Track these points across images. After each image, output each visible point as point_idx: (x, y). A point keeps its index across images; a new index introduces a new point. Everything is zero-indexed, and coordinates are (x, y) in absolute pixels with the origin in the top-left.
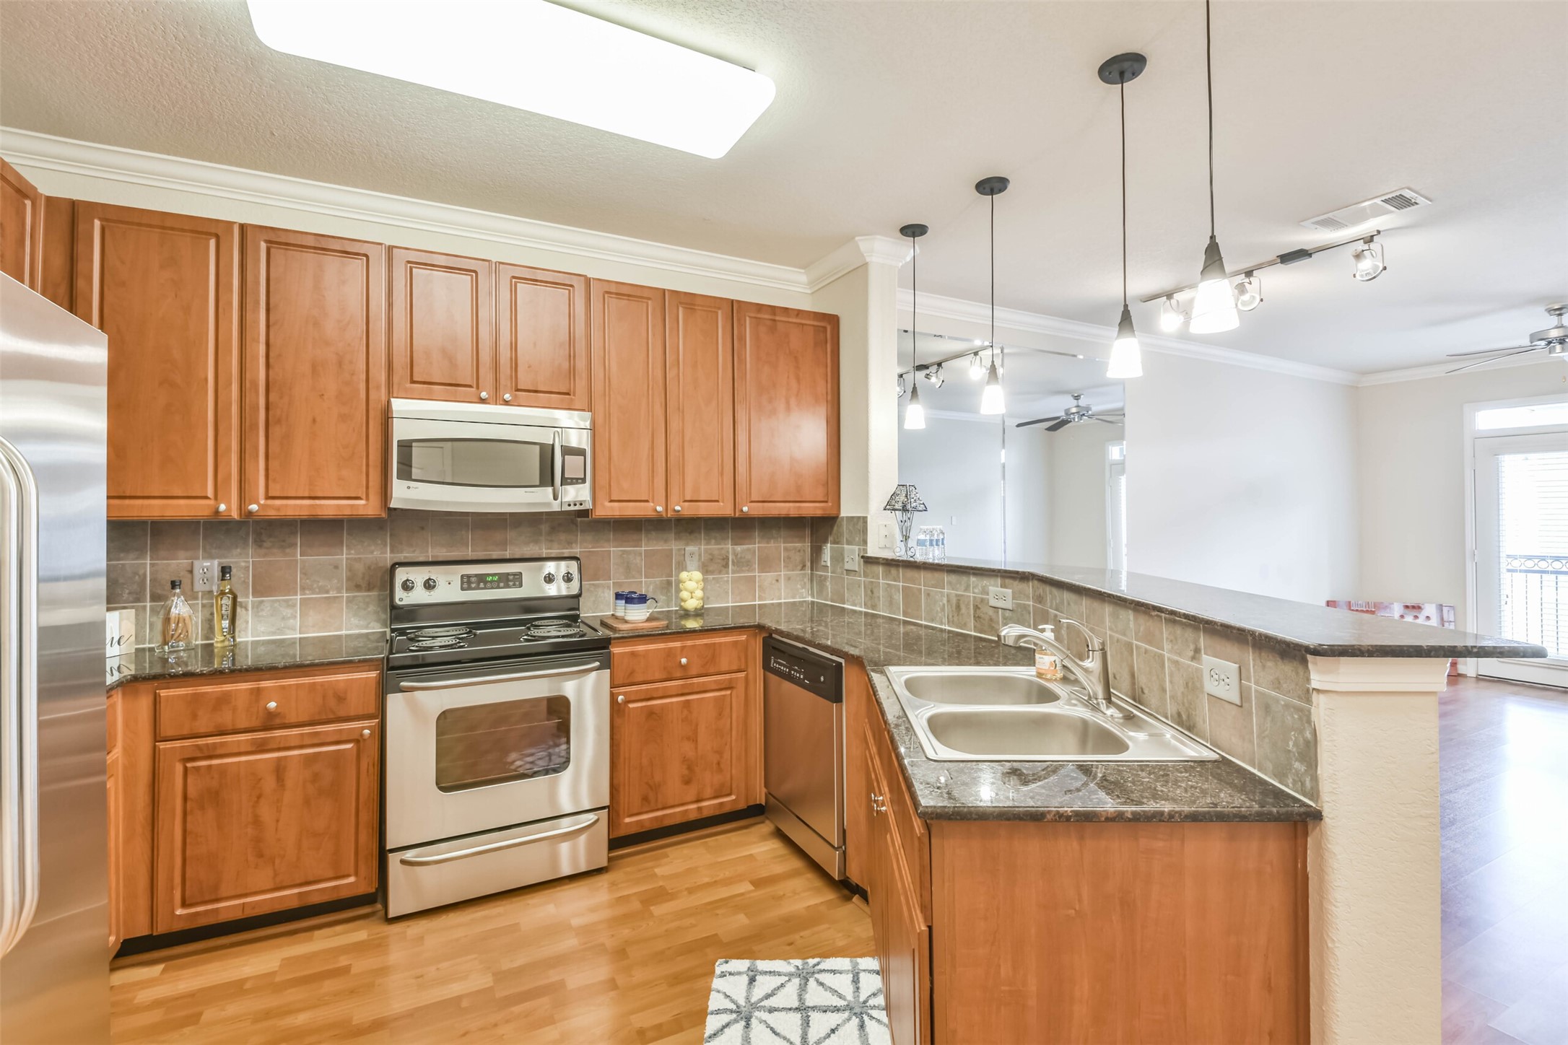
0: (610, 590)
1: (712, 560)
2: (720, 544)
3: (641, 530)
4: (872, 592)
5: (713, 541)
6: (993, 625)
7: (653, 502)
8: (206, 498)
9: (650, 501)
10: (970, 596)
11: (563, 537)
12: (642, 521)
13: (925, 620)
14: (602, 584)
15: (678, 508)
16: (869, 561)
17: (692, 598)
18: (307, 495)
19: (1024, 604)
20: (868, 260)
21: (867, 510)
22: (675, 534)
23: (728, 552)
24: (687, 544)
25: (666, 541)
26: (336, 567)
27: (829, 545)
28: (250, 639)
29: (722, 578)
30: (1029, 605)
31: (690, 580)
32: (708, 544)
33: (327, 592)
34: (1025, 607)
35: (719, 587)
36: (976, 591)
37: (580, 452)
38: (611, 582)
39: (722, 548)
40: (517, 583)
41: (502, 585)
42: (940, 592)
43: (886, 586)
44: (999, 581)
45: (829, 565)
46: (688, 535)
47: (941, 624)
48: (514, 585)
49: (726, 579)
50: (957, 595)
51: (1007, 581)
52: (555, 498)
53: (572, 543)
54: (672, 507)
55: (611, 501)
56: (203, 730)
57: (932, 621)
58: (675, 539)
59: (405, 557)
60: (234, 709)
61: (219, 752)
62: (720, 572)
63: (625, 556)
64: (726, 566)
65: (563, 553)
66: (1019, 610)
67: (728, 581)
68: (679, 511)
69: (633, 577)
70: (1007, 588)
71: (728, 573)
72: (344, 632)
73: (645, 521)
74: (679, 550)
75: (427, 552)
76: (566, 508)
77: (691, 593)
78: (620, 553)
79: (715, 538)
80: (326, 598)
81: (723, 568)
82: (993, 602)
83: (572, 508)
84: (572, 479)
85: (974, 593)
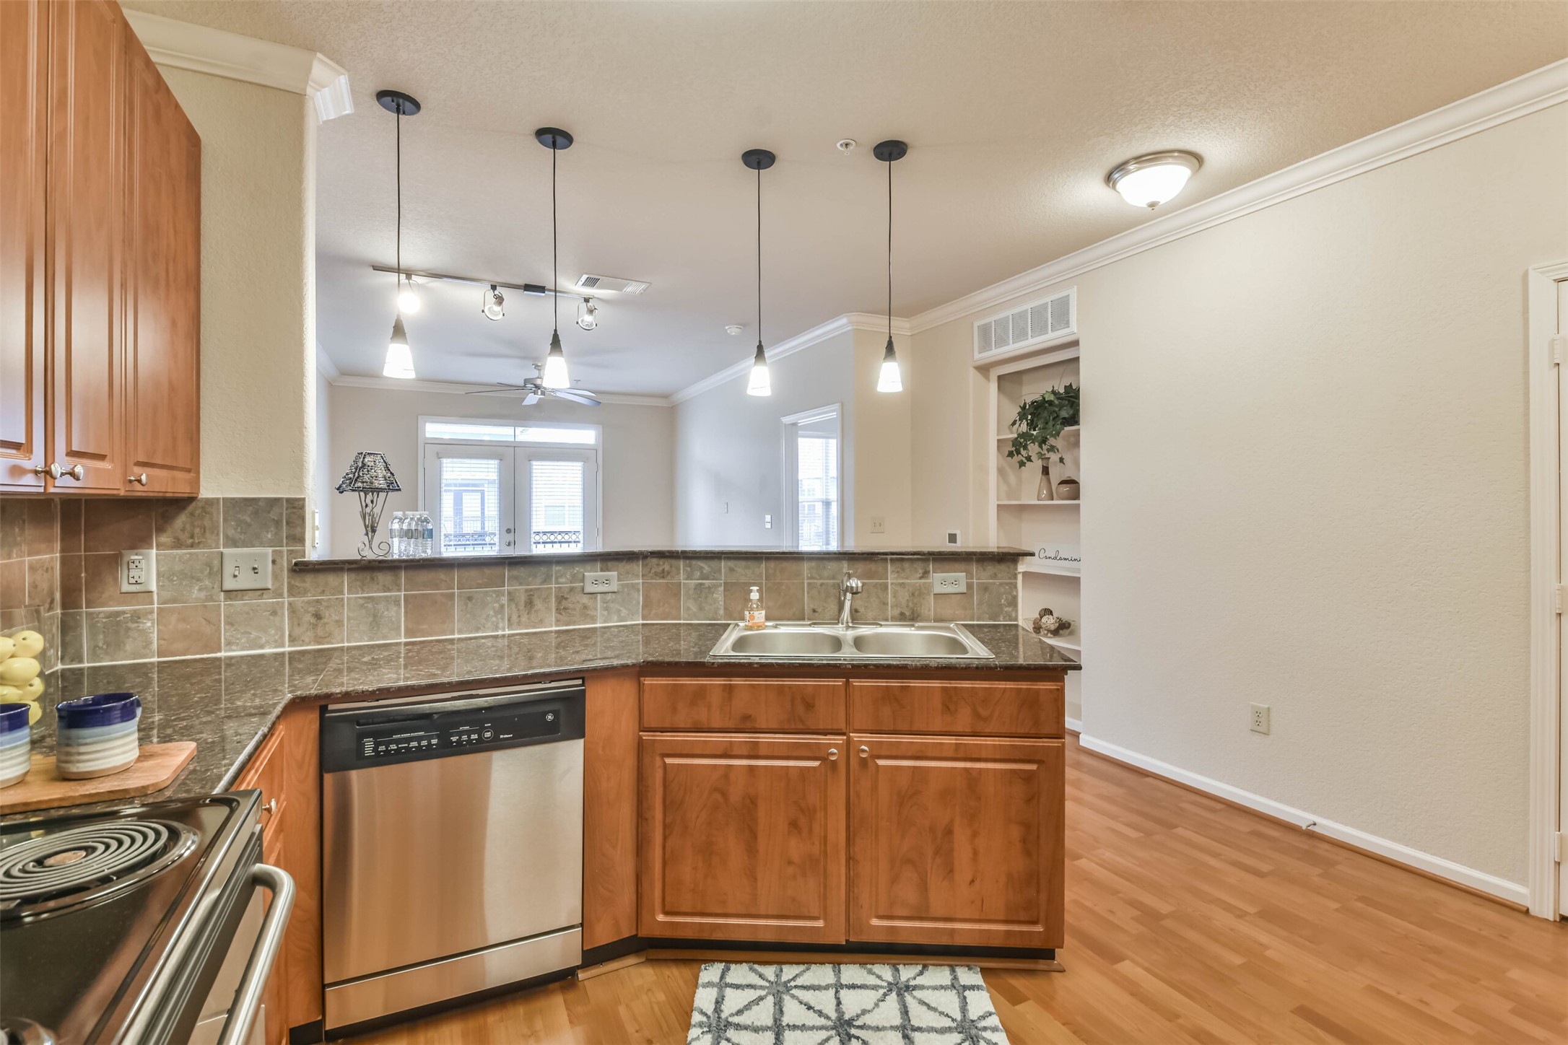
4: (318, 616)
6: (589, 612)
10: (551, 588)
13: (460, 632)
16: (302, 569)
19: (632, 583)
20: (309, 91)
21: (301, 486)
27: (154, 551)
30: (638, 584)
34: (634, 586)
36: (563, 580)
42: (494, 591)
43: (361, 601)
44: (599, 565)
45: (154, 588)
47: (497, 629)
50: (527, 591)
51: (610, 564)
57: (478, 630)
66: (626, 590)
70: (609, 571)
82: (590, 588)
85: (557, 583)
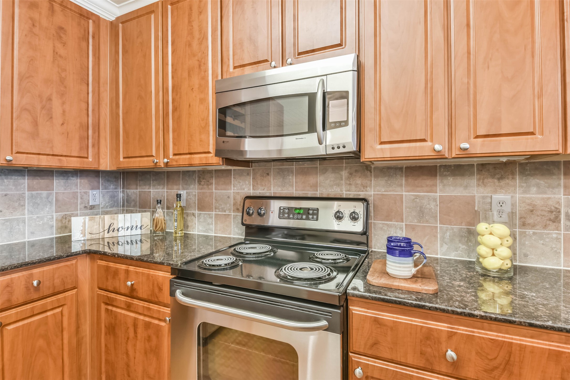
0: (403, 231)
1: (532, 211)
2: (545, 193)
3: (436, 176)
5: (534, 189)
7: (432, 141)
8: (152, 156)
9: (429, 140)
11: (359, 181)
12: (436, 166)
14: (394, 225)
15: (465, 145)
17: (493, 255)
18: (187, 152)
22: (479, 180)
23: (558, 203)
24: (495, 192)
25: (466, 187)
26: (229, 197)
28: (196, 233)
29: (548, 234)
31: (491, 234)
32: (525, 192)
33: (225, 212)
35: (543, 244)
37: (343, 95)
38: (404, 223)
39: (549, 198)
40: (315, 217)
41: (304, 217)
46: (496, 181)
48: (313, 218)
49: (555, 236)
52: (320, 143)
53: (367, 187)
54: (457, 145)
55: (382, 143)
56: (110, 288)
58: (478, 185)
59: (260, 193)
60: (120, 280)
61: (115, 304)
62: (545, 227)
63: (418, 200)
64: (556, 220)
65: (359, 195)
67: (558, 239)
68: (466, 149)
69: (427, 221)
71: (558, 229)
72: (232, 236)
73: (440, 166)
74: (484, 198)
75: (271, 190)
76: (330, 151)
77: (493, 249)
78: (413, 197)
79: (538, 186)
80: (224, 214)
81: (551, 223)
83: (336, 151)
84: (335, 123)
